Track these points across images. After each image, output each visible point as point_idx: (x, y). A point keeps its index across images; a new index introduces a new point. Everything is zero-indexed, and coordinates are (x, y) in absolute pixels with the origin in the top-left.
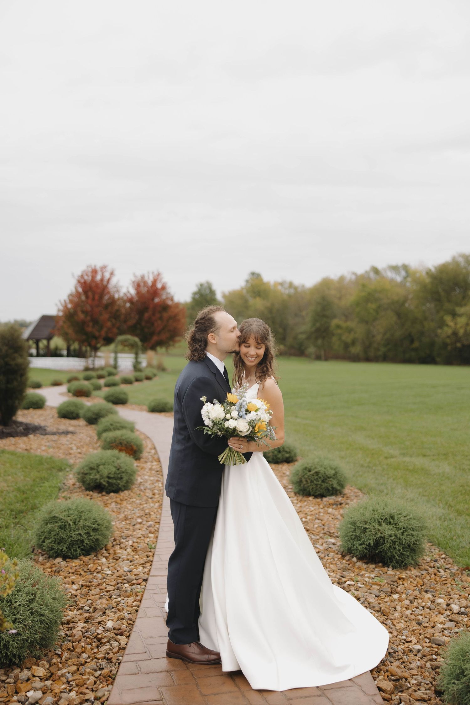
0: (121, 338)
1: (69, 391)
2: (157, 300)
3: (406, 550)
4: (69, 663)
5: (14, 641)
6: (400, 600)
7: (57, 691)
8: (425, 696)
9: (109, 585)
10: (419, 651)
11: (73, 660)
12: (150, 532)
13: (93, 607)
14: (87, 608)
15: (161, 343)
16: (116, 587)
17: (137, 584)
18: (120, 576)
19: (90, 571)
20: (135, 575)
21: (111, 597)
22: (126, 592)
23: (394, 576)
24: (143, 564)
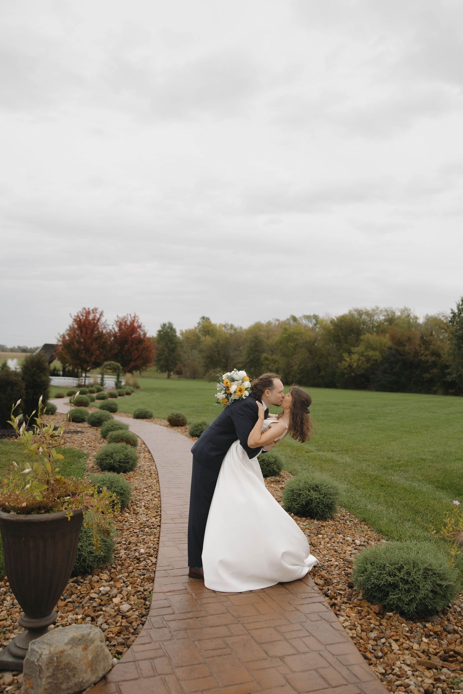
3: (326, 508)
4: (123, 572)
5: (89, 557)
6: (323, 538)
7: (119, 587)
8: (342, 588)
9: (135, 529)
10: (337, 565)
11: (124, 570)
12: (155, 497)
13: (128, 542)
14: (124, 542)
16: (140, 530)
17: (154, 528)
18: (141, 524)
19: (120, 521)
20: (152, 523)
21: (138, 536)
22: (148, 533)
23: (319, 524)
24: (155, 517)
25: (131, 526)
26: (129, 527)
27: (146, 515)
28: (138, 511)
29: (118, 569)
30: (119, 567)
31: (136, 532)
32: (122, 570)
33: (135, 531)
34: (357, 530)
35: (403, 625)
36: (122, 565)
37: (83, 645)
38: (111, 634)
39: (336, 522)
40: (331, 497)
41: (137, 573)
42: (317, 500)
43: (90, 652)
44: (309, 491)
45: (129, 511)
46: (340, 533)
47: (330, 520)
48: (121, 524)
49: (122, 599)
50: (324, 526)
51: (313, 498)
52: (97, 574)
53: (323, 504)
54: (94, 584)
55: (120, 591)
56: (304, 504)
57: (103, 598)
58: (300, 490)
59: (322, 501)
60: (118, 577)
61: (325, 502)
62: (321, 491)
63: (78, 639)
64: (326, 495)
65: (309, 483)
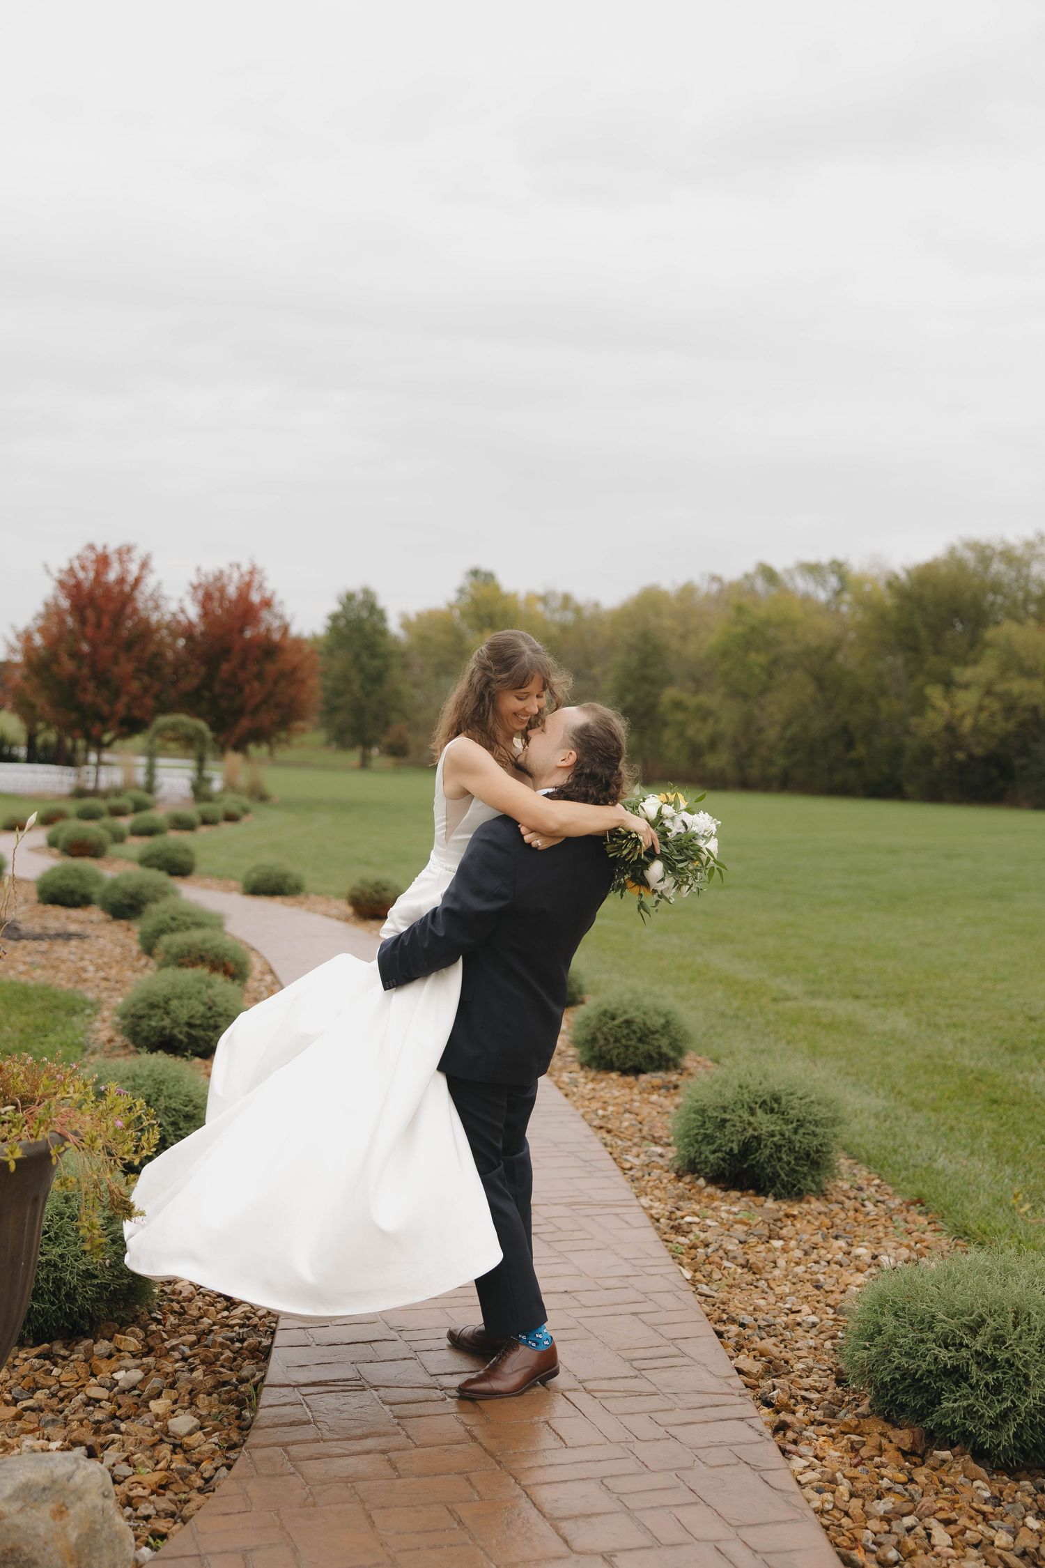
0: (162, 720)
1: (52, 843)
2: (248, 634)
3: (801, 1162)
6: (785, 1250)
15: (259, 735)
23: (778, 1211)
29: (168, 1323)
30: (172, 1319)
34: (891, 1229)
35: (978, 1483)
36: (181, 1314)
37: (53, 1502)
38: (140, 1489)
39: (831, 1206)
40: (818, 1130)
42: (775, 1139)
43: (72, 1523)
44: (752, 1112)
46: (841, 1236)
47: (813, 1199)
49: (175, 1402)
50: (794, 1216)
51: (761, 1134)
52: (109, 1335)
53: (792, 1150)
54: (98, 1363)
55: (170, 1380)
56: (736, 1151)
57: (120, 1398)
58: (724, 1109)
59: (790, 1142)
60: (167, 1345)
61: (798, 1145)
62: (788, 1114)
63: (41, 1487)
64: (801, 1123)
65: (751, 1088)
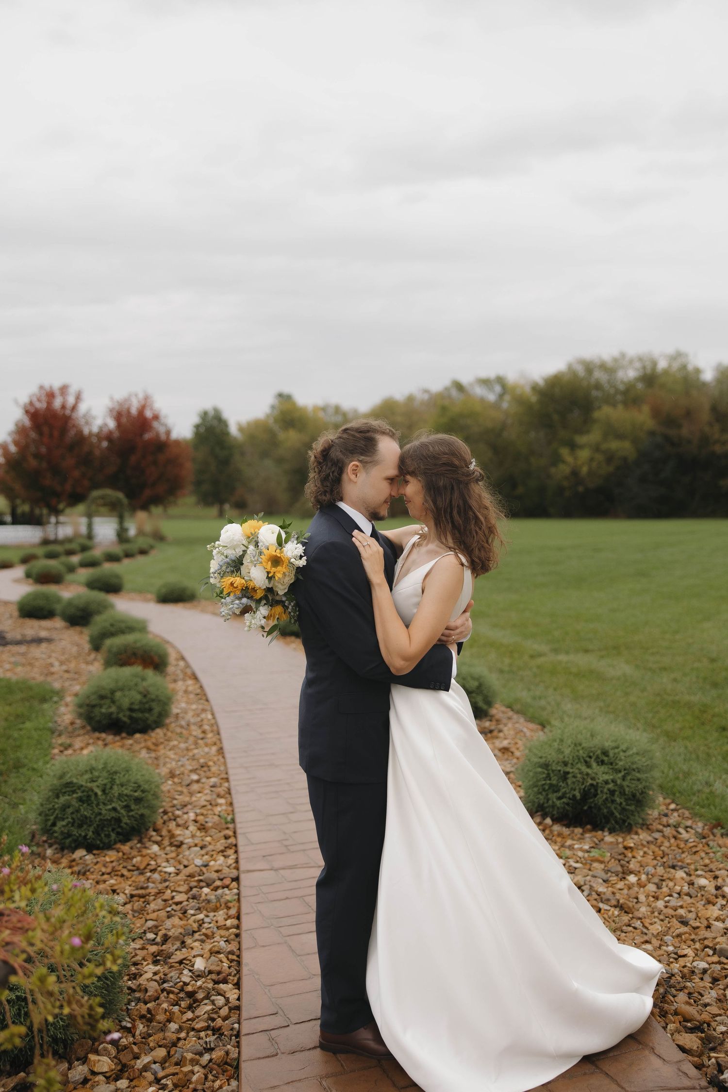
4: (151, 1044)
9: (176, 891)
11: (156, 1037)
12: (219, 795)
13: (160, 933)
14: (151, 935)
16: (189, 895)
17: (223, 888)
18: (191, 876)
19: (138, 869)
20: (217, 871)
21: (185, 912)
22: (209, 901)
24: (222, 851)
25: (167, 883)
26: (160, 886)
27: (202, 848)
28: (180, 838)
29: (138, 1033)
30: (141, 1028)
31: (181, 903)
32: (150, 1035)
33: (178, 898)
41: (192, 1043)
45: (159, 838)
48: (142, 879)
51: (597, 783)
62: (616, 764)
